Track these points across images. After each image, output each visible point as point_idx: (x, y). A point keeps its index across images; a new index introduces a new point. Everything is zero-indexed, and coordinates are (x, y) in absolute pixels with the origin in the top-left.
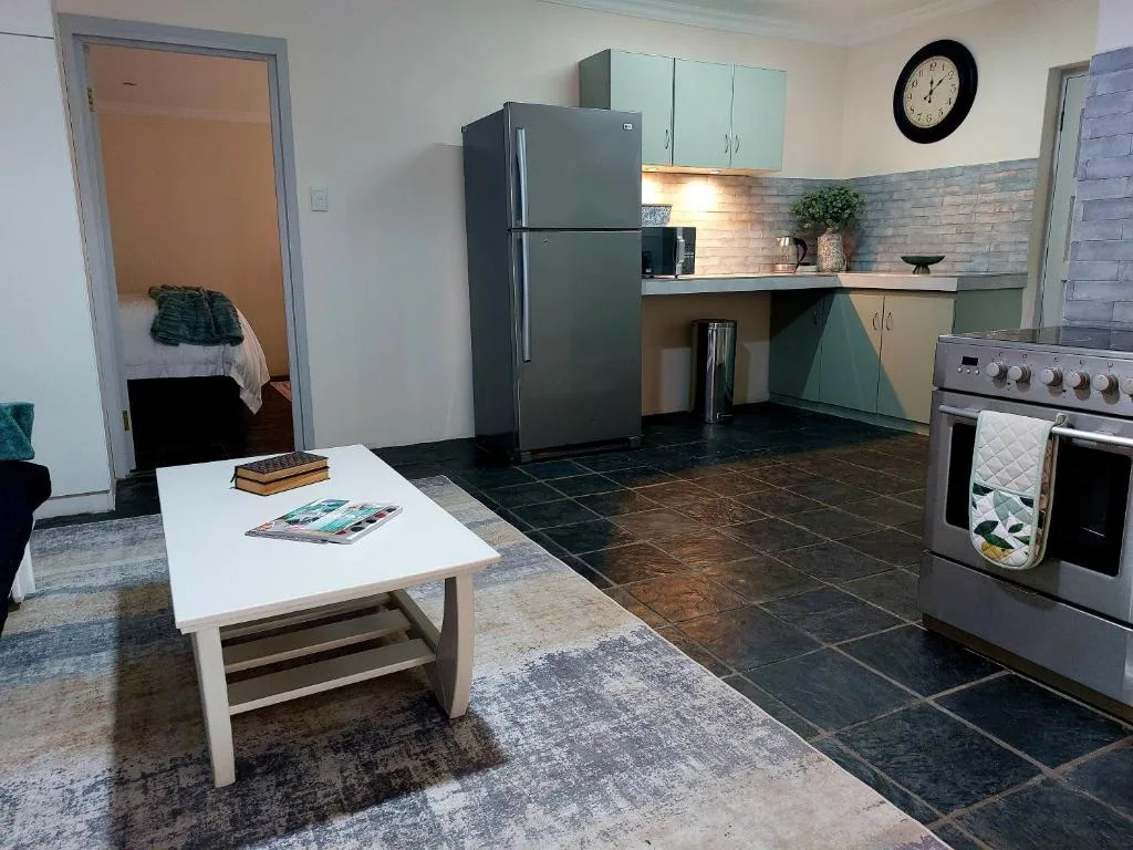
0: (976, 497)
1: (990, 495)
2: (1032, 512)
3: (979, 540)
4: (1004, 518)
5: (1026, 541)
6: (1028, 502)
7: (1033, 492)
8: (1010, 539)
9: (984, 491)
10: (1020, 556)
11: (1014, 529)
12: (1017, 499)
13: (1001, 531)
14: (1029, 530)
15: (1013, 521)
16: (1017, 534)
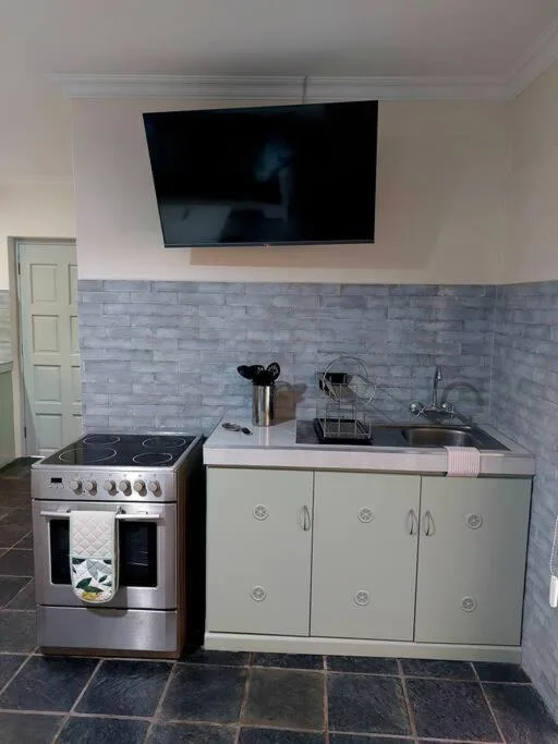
0: (75, 566)
1: (84, 563)
2: (111, 567)
3: (80, 592)
4: (95, 575)
5: (109, 585)
6: (108, 562)
7: (111, 556)
8: (100, 586)
9: (78, 561)
10: (107, 594)
11: (102, 580)
12: (102, 562)
13: (94, 583)
14: (111, 578)
15: (101, 575)
16: (105, 582)
